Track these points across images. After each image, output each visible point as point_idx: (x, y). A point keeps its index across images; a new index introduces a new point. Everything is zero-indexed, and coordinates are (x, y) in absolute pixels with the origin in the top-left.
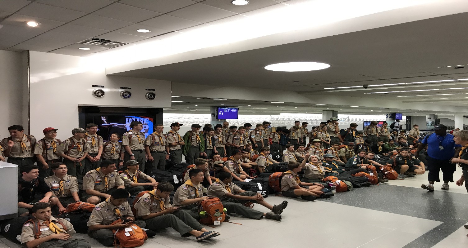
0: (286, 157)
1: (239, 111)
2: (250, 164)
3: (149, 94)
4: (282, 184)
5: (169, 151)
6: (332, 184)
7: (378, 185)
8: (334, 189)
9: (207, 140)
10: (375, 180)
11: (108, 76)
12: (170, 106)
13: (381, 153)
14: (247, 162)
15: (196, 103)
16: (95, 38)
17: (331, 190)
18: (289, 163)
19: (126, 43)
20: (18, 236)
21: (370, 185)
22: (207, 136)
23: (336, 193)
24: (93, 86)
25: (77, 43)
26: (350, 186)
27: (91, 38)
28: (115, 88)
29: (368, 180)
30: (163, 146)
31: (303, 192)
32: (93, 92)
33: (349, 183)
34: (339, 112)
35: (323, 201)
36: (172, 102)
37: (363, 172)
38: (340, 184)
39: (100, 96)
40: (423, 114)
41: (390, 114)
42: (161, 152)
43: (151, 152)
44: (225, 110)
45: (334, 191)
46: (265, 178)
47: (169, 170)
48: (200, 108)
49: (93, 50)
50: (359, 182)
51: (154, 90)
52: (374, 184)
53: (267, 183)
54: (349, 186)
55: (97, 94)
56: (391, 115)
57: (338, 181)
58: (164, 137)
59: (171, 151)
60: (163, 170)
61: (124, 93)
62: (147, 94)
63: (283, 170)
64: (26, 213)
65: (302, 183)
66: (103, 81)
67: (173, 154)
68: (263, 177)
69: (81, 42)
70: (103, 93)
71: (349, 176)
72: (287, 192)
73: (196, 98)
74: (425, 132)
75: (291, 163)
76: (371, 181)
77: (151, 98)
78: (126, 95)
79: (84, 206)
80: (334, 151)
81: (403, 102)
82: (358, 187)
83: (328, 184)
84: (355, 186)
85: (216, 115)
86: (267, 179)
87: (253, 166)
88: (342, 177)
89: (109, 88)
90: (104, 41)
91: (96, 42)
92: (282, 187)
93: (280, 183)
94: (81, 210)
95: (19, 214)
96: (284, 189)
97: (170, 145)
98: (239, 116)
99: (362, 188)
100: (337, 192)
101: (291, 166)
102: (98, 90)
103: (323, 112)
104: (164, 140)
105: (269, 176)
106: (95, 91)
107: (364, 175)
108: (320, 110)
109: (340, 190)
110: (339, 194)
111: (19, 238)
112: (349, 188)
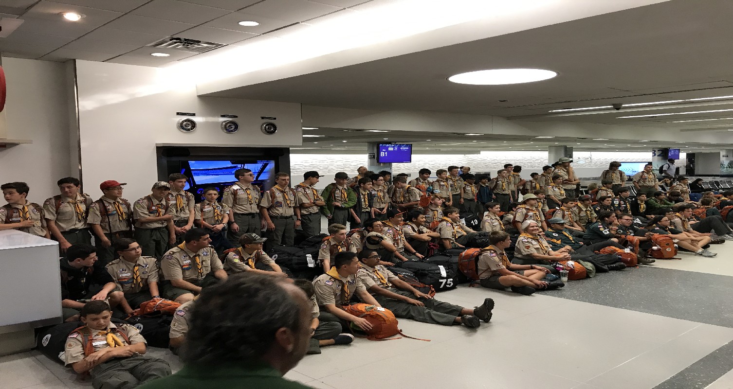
0: (487, 224)
1: (413, 149)
2: (428, 236)
3: (266, 125)
4: (479, 267)
5: (299, 215)
6: (561, 266)
7: (638, 267)
8: (564, 275)
9: (362, 196)
10: (632, 260)
11: (199, 97)
12: (300, 143)
13: (643, 215)
14: (423, 233)
15: (344, 138)
16: (175, 37)
17: (560, 277)
18: (491, 234)
19: (225, 44)
20: (61, 353)
21: (625, 267)
22: (361, 191)
23: (568, 281)
24: (178, 114)
25: (146, 46)
26: (590, 270)
27: (168, 37)
28: (214, 115)
29: (620, 260)
30: (290, 207)
31: (513, 280)
32: (179, 122)
33: (589, 266)
34: (575, 148)
35: (546, 294)
36: (304, 136)
37: (614, 247)
38: (574, 268)
39: (189, 130)
40: (715, 149)
41: (658, 151)
42: (286, 218)
43: (271, 217)
44: (391, 149)
45: (565, 279)
46: (452, 258)
47: (301, 245)
48: (350, 146)
49: (174, 56)
50: (605, 263)
51: (275, 119)
52: (630, 267)
53: (455, 266)
54: (588, 270)
55: (184, 127)
56: (660, 152)
57: (571, 263)
58: (291, 192)
59: (302, 215)
60: (291, 246)
61: (226, 124)
62: (263, 124)
63: (482, 246)
64: (75, 316)
65: (512, 265)
66: (193, 105)
67: (306, 220)
68: (450, 256)
69: (153, 44)
70: (194, 124)
71: (589, 254)
72: (487, 280)
73: (342, 130)
74: (718, 179)
75: (494, 233)
76: (625, 261)
77: (270, 131)
78: (231, 127)
79: (162, 305)
80: (566, 213)
81: (682, 130)
82: (605, 271)
83: (555, 267)
84: (599, 270)
85: (376, 157)
86: (455, 259)
87: (433, 239)
88: (579, 255)
89: (202, 115)
90: (188, 43)
91: (177, 44)
92: (479, 273)
93: (477, 266)
94: (159, 312)
95: (64, 318)
96: (484, 276)
97: (302, 206)
98: (414, 157)
99: (612, 273)
100: (570, 279)
101: (495, 239)
102: (186, 121)
103: (550, 149)
104: (292, 198)
105: (458, 254)
106: (181, 121)
107: (614, 251)
108: (545, 145)
109: (575, 276)
110: (573, 283)
111: (62, 356)
112: (591, 273)
